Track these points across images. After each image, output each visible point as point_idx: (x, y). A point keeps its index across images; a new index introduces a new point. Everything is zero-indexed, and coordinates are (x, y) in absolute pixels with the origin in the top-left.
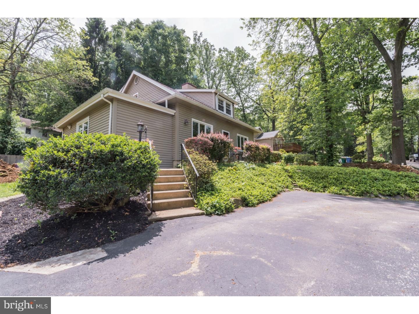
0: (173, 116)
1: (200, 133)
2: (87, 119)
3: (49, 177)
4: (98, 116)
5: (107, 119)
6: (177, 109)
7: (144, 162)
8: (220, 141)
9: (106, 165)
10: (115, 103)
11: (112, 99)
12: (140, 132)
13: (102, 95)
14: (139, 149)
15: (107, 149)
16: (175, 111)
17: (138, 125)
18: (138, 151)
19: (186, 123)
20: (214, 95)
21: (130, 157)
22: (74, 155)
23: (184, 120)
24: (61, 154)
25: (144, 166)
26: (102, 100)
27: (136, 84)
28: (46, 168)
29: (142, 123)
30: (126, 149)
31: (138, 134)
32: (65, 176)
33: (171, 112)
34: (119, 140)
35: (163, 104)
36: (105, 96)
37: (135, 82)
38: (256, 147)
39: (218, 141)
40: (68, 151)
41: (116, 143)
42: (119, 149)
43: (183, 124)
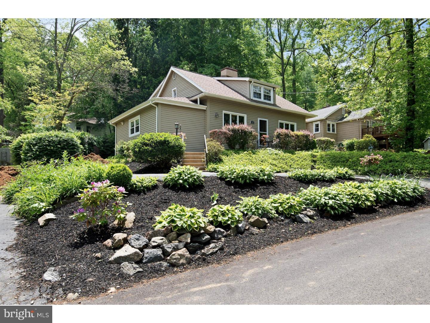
0: (204, 111)
1: (224, 125)
2: (138, 117)
3: (144, 150)
4: (148, 116)
5: (154, 118)
6: (208, 104)
7: (177, 144)
8: (240, 131)
9: (163, 145)
10: (159, 106)
11: (157, 104)
12: (177, 129)
13: (151, 102)
14: (175, 139)
15: (163, 139)
16: (206, 107)
17: (175, 125)
18: (174, 140)
19: (217, 116)
20: (248, 83)
21: (171, 142)
22: (152, 142)
23: (215, 113)
24: (147, 142)
25: (177, 146)
26: (150, 105)
27: (174, 79)
28: (143, 146)
29: (177, 123)
30: (169, 139)
31: (176, 130)
32: (150, 149)
33: (203, 107)
34: (166, 136)
35: (195, 101)
36: (153, 102)
37: (173, 77)
38: (285, 135)
39: (239, 131)
40: (149, 141)
41: (166, 137)
42: (167, 139)
43: (214, 117)
